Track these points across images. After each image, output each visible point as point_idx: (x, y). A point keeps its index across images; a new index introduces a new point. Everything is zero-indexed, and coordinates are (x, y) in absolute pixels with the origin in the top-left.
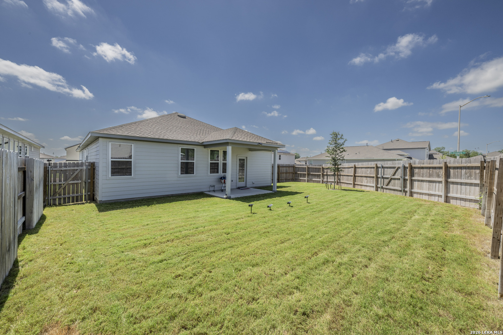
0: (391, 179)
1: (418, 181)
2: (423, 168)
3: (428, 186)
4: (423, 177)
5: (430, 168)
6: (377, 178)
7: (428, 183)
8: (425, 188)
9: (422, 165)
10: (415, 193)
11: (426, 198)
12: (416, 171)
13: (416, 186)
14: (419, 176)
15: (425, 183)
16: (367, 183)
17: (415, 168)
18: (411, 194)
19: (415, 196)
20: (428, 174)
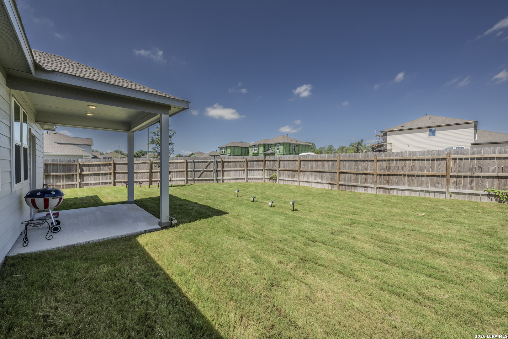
0: (204, 171)
1: (228, 171)
2: (230, 162)
3: (234, 173)
4: (231, 168)
5: (234, 162)
6: (187, 171)
7: (234, 172)
8: (232, 175)
9: (230, 160)
10: (225, 179)
11: (234, 181)
12: (226, 164)
13: (226, 175)
14: (228, 167)
15: (232, 172)
16: (177, 177)
17: (225, 162)
18: (223, 180)
19: (225, 181)
20: (234, 166)
